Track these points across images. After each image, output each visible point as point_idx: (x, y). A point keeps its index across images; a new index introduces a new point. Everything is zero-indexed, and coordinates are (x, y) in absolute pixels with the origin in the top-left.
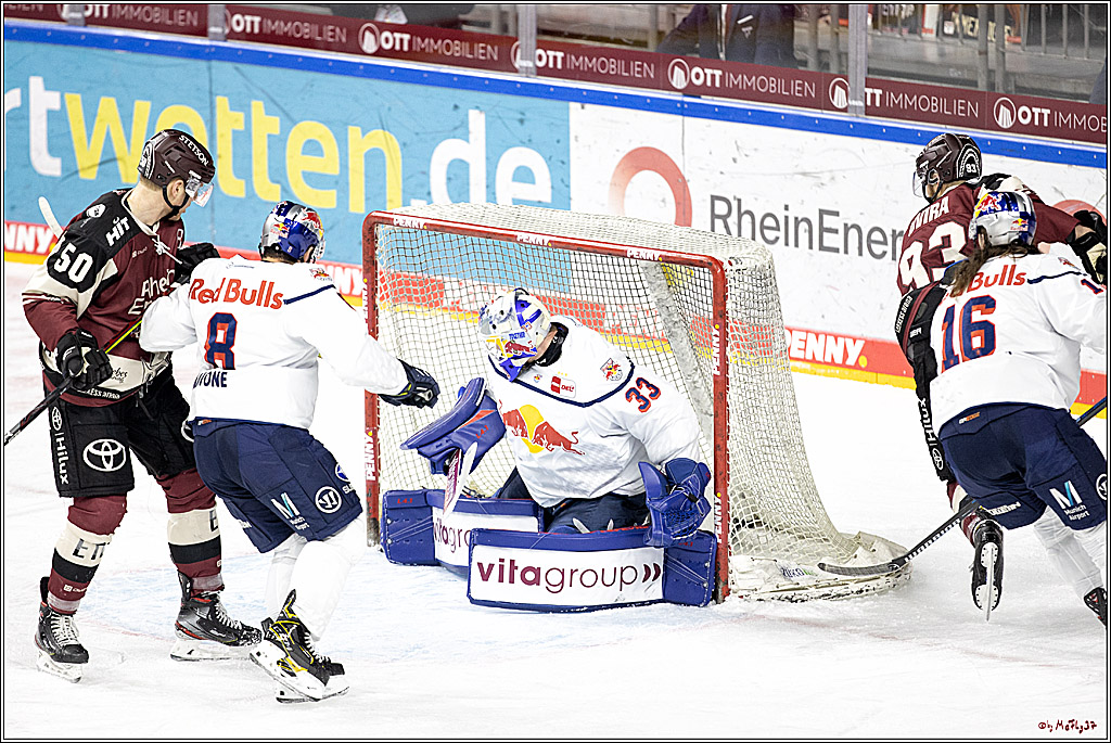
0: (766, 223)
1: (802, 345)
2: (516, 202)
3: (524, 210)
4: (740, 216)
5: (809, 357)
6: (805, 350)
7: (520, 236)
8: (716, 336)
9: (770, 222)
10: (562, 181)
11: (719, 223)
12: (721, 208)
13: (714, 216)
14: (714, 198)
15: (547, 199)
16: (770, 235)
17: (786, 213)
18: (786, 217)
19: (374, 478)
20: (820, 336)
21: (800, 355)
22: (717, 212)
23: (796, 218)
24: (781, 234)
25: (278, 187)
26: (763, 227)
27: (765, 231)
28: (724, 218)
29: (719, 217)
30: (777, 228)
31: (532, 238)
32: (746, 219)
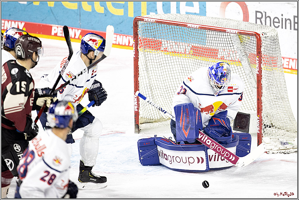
0: (275, 21)
1: (288, 63)
2: (187, 13)
3: (190, 16)
4: (266, 18)
5: (290, 67)
6: (289, 65)
7: (189, 25)
8: (257, 60)
9: (276, 20)
10: (203, 6)
11: (258, 20)
12: (259, 15)
13: (257, 18)
14: (257, 12)
15: (198, 12)
16: (276, 25)
17: (282, 17)
18: (282, 19)
19: (137, 110)
20: (294, 60)
21: (287, 67)
22: (258, 17)
23: (286, 19)
24: (280, 24)
25: (103, 8)
26: (274, 22)
27: (275, 23)
28: (260, 19)
29: (259, 18)
30: (279, 22)
31: (193, 26)
32: (268, 19)
